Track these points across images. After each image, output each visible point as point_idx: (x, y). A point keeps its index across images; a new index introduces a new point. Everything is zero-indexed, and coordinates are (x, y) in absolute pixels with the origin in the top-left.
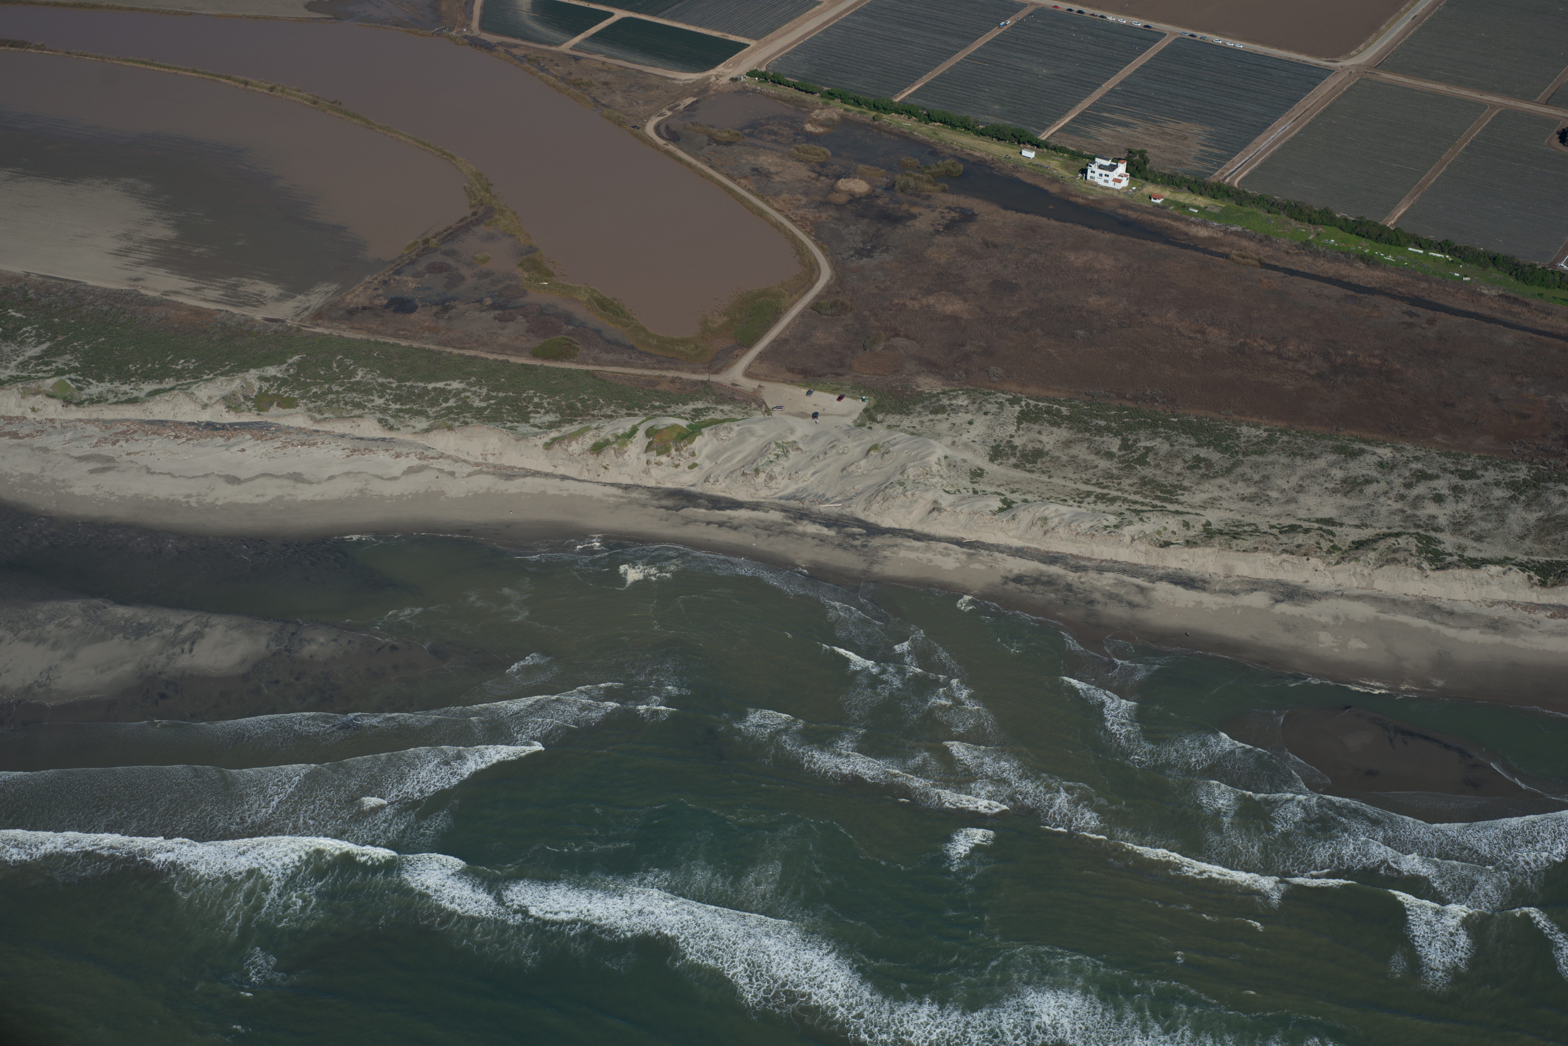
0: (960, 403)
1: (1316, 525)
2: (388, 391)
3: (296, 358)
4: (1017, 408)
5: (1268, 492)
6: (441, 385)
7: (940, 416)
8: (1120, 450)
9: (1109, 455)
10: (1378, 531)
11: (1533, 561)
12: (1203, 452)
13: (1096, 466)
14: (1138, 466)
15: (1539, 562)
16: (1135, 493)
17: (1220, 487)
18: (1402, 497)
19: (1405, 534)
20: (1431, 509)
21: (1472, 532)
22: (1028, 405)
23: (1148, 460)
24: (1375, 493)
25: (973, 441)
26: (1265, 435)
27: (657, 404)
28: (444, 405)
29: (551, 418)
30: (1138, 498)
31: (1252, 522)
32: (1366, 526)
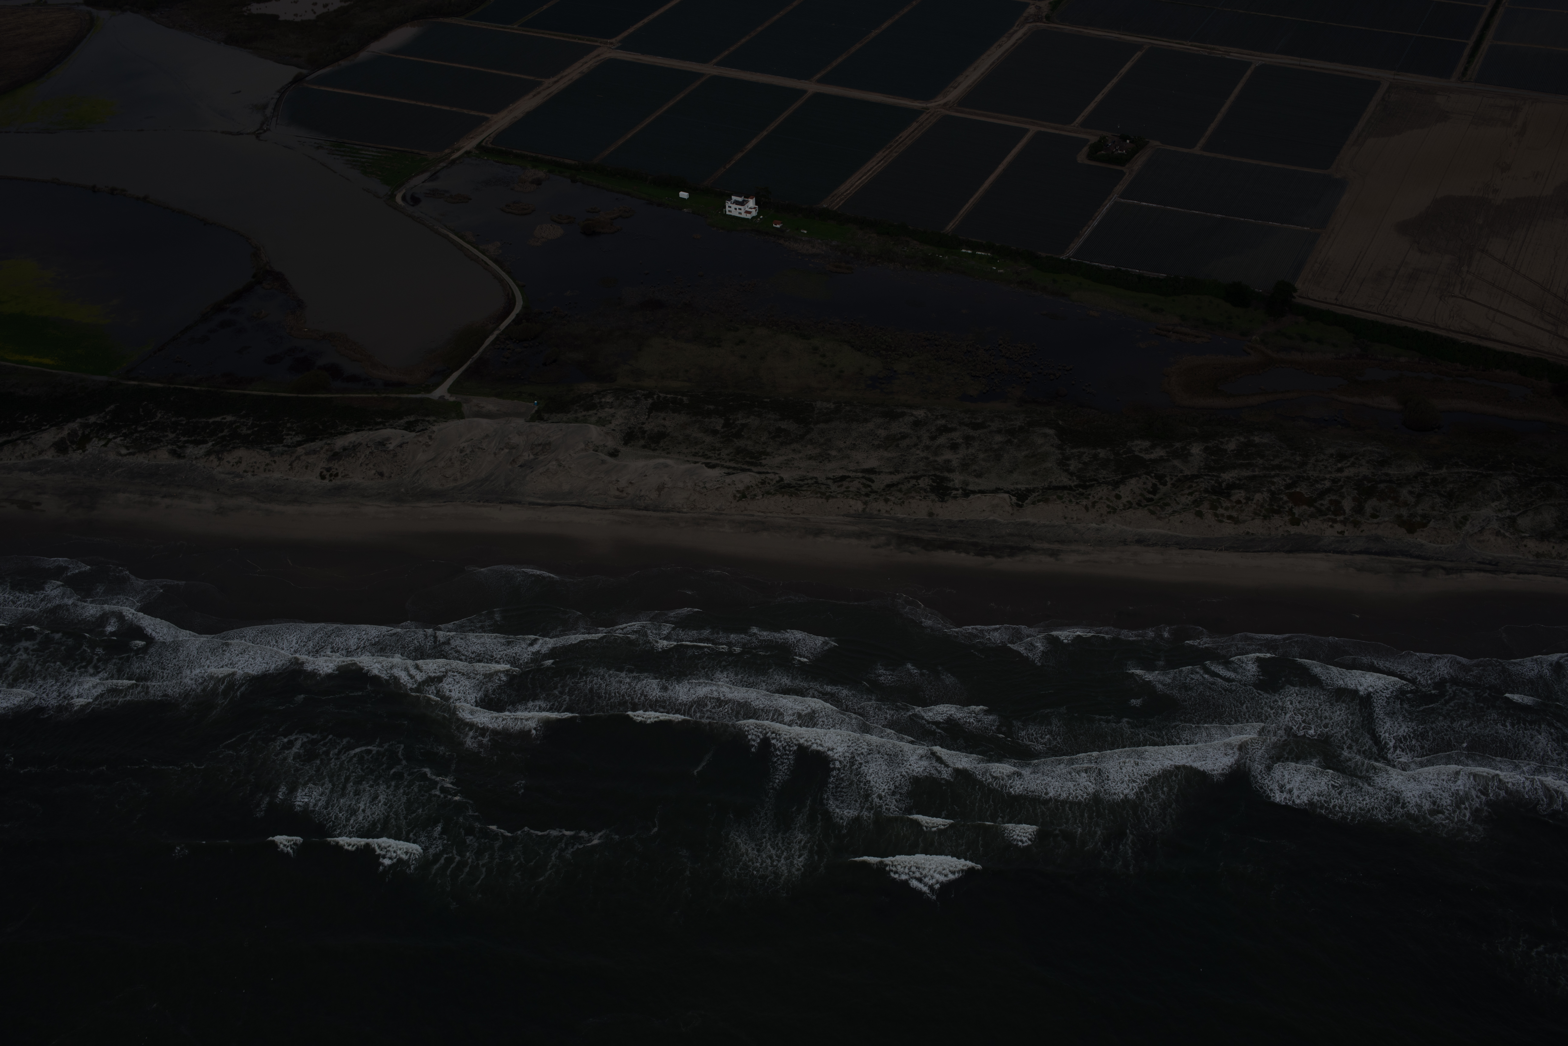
0: (607, 400)
1: (860, 475)
2: (179, 427)
3: (112, 407)
4: (650, 401)
5: (829, 452)
6: (218, 419)
7: (591, 412)
8: (723, 428)
9: (715, 432)
10: (907, 475)
11: (1017, 489)
12: (784, 425)
13: (704, 442)
14: (735, 440)
15: (1020, 490)
16: (730, 461)
17: (794, 450)
18: (927, 448)
19: (925, 476)
20: (948, 455)
21: (975, 471)
22: (659, 397)
23: (743, 433)
24: (908, 446)
25: (613, 430)
26: (833, 406)
27: (380, 420)
28: (220, 435)
29: (299, 438)
30: (732, 464)
31: (815, 476)
32: (898, 472)
